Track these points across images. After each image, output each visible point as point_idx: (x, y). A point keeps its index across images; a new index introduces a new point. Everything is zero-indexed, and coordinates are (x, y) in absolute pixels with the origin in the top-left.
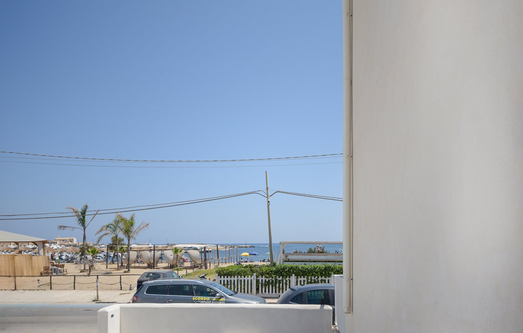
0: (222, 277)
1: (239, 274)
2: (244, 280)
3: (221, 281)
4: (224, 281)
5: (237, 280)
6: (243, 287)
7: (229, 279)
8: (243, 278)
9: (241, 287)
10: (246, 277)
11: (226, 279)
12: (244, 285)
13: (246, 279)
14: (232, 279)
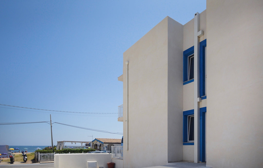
0: (41, 153)
1: (48, 152)
2: (51, 155)
3: (41, 155)
4: (42, 155)
5: (48, 155)
6: (50, 157)
7: (44, 154)
8: (50, 154)
9: (49, 157)
10: (51, 153)
11: (43, 154)
12: (51, 156)
13: (51, 154)
14: (46, 154)
